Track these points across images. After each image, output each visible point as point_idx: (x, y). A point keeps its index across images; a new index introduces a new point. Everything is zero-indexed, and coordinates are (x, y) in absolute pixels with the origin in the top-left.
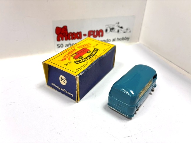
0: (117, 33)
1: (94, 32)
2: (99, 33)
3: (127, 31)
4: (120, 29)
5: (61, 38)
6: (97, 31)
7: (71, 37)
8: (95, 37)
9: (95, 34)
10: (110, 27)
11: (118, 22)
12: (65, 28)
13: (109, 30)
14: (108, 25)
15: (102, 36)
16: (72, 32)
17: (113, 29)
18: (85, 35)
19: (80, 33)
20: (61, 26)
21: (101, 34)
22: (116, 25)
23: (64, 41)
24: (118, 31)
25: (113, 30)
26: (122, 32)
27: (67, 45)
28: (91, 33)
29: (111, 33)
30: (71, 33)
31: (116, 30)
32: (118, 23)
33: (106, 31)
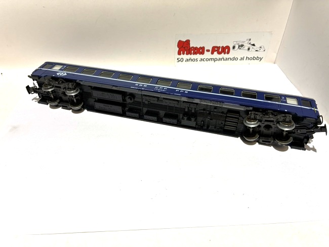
0: (247, 51)
1: (218, 48)
2: (225, 50)
3: (260, 49)
4: (251, 47)
5: (182, 52)
6: (223, 47)
7: (192, 52)
8: (219, 53)
9: (220, 51)
10: (238, 44)
11: (249, 38)
12: (188, 42)
13: (237, 47)
15: (228, 53)
16: (195, 46)
17: (242, 46)
18: (208, 51)
19: (203, 48)
20: (184, 40)
21: (227, 50)
22: (247, 42)
23: (185, 55)
24: (249, 49)
25: (242, 48)
26: (254, 50)
27: (187, 60)
28: (215, 49)
29: (239, 50)
30: (193, 47)
31: (247, 48)
32: (250, 40)
33: (234, 47)
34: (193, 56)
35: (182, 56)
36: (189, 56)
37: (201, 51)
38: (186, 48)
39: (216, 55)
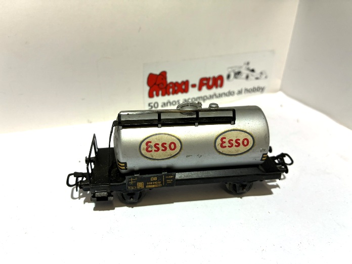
0: (245, 80)
2: (217, 82)
3: (260, 76)
4: (250, 73)
5: (155, 93)
6: (214, 78)
7: (171, 90)
8: (209, 88)
10: (234, 71)
12: (163, 75)
13: (232, 75)
14: (231, 68)
15: (221, 85)
16: (174, 81)
17: (239, 73)
18: (194, 86)
19: (186, 83)
20: (157, 72)
21: (219, 82)
22: (244, 67)
23: (160, 96)
24: (247, 77)
25: (239, 76)
26: (253, 78)
27: (164, 104)
30: (171, 83)
31: (244, 76)
32: (248, 63)
33: (229, 77)
34: (172, 98)
35: (156, 99)
36: (166, 98)
37: (182, 87)
38: (161, 86)
39: (205, 91)
